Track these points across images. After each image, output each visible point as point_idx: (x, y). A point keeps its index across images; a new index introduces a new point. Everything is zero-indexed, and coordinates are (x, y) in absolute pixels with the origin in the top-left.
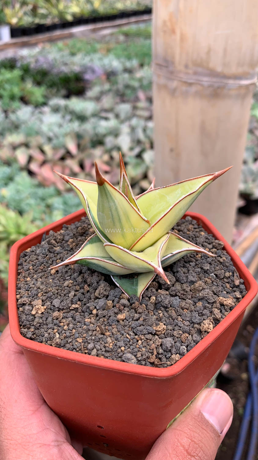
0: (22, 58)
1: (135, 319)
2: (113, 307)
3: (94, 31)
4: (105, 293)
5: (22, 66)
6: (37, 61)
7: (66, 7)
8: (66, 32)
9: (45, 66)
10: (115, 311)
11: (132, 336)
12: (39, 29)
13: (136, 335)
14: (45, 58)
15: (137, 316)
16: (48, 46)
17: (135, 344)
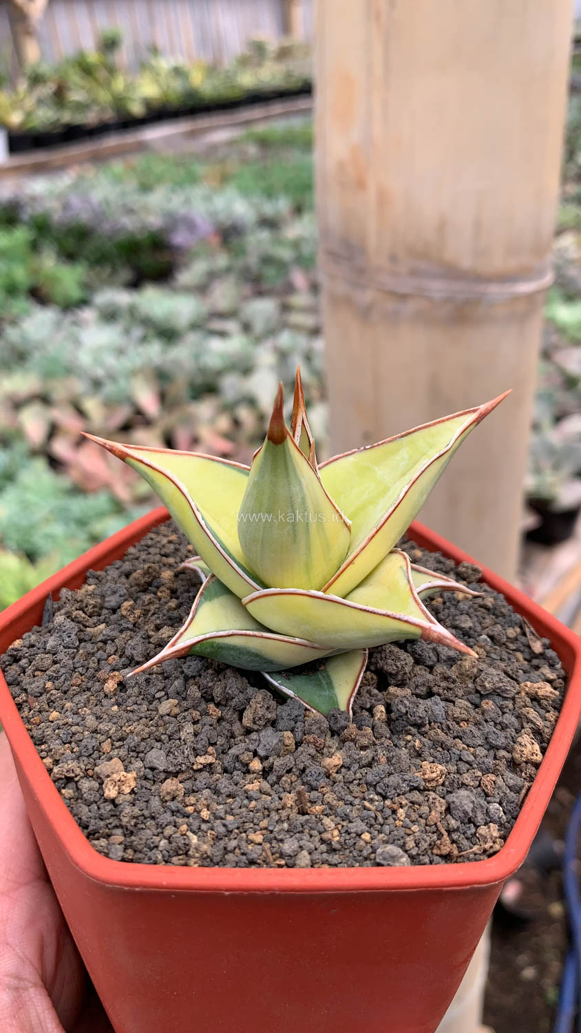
0: (34, 199)
1: (364, 762)
2: (298, 744)
3: (192, 134)
4: (269, 716)
5: (31, 217)
6: (66, 206)
7: (130, 87)
8: (130, 138)
9: (85, 217)
10: (310, 752)
11: (376, 803)
12: (71, 134)
13: (385, 798)
14: (86, 200)
15: (367, 755)
16: (90, 172)
17: (391, 820)
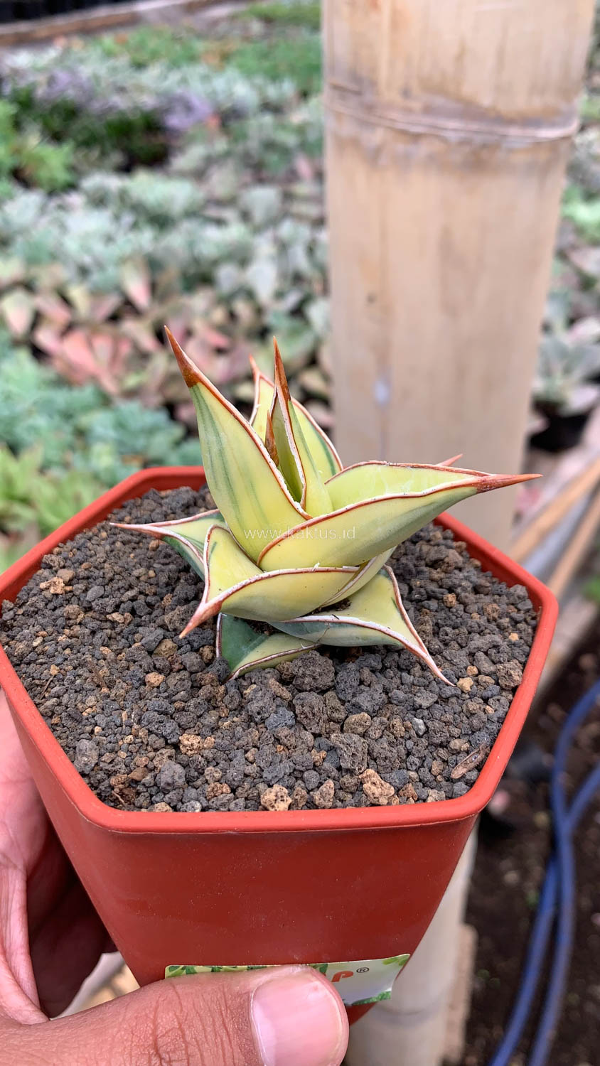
0: (16, 72)
5: (15, 91)
6: (52, 81)
8: (122, 10)
9: (71, 94)
14: (73, 72)
16: (77, 44)
